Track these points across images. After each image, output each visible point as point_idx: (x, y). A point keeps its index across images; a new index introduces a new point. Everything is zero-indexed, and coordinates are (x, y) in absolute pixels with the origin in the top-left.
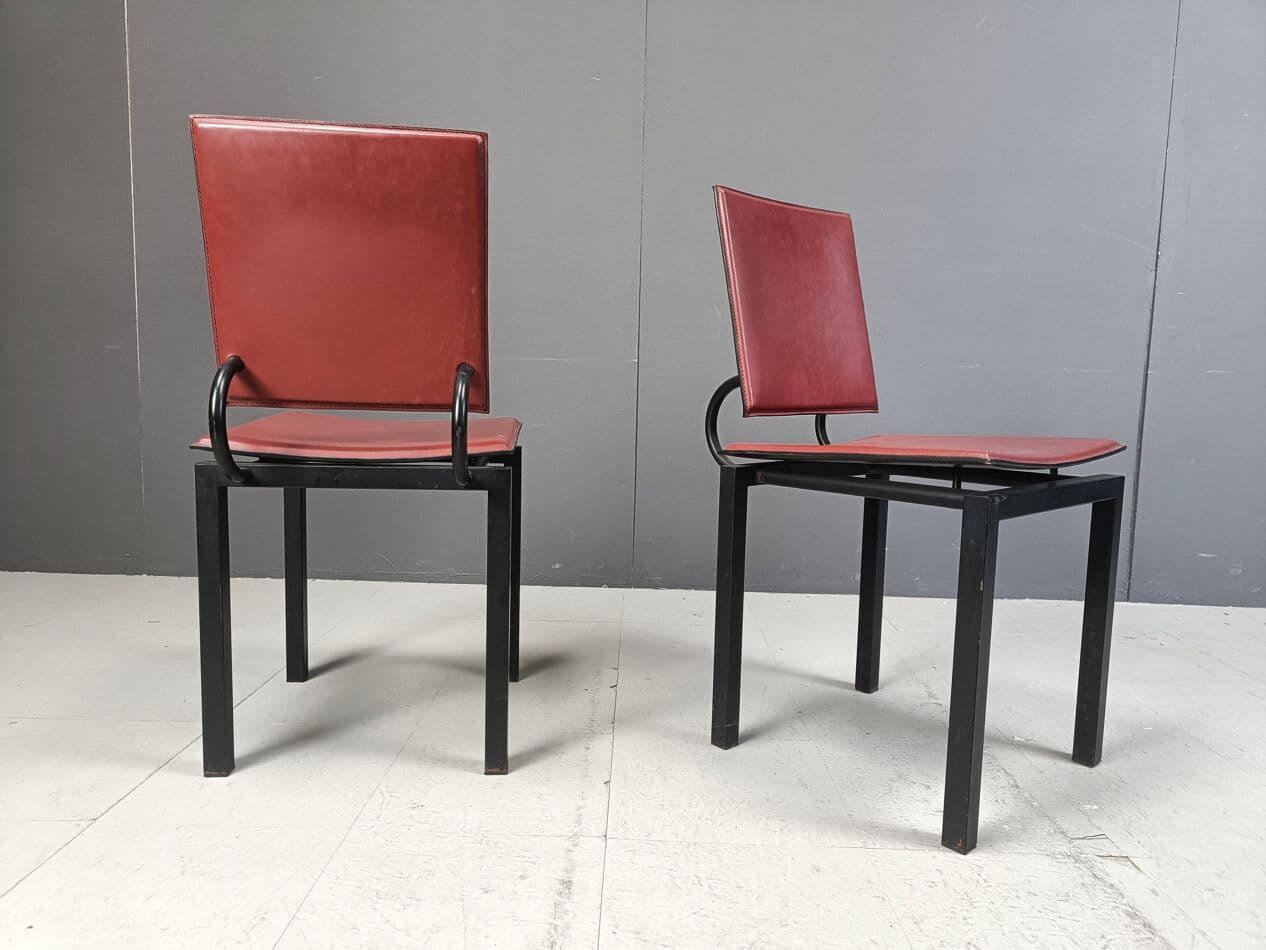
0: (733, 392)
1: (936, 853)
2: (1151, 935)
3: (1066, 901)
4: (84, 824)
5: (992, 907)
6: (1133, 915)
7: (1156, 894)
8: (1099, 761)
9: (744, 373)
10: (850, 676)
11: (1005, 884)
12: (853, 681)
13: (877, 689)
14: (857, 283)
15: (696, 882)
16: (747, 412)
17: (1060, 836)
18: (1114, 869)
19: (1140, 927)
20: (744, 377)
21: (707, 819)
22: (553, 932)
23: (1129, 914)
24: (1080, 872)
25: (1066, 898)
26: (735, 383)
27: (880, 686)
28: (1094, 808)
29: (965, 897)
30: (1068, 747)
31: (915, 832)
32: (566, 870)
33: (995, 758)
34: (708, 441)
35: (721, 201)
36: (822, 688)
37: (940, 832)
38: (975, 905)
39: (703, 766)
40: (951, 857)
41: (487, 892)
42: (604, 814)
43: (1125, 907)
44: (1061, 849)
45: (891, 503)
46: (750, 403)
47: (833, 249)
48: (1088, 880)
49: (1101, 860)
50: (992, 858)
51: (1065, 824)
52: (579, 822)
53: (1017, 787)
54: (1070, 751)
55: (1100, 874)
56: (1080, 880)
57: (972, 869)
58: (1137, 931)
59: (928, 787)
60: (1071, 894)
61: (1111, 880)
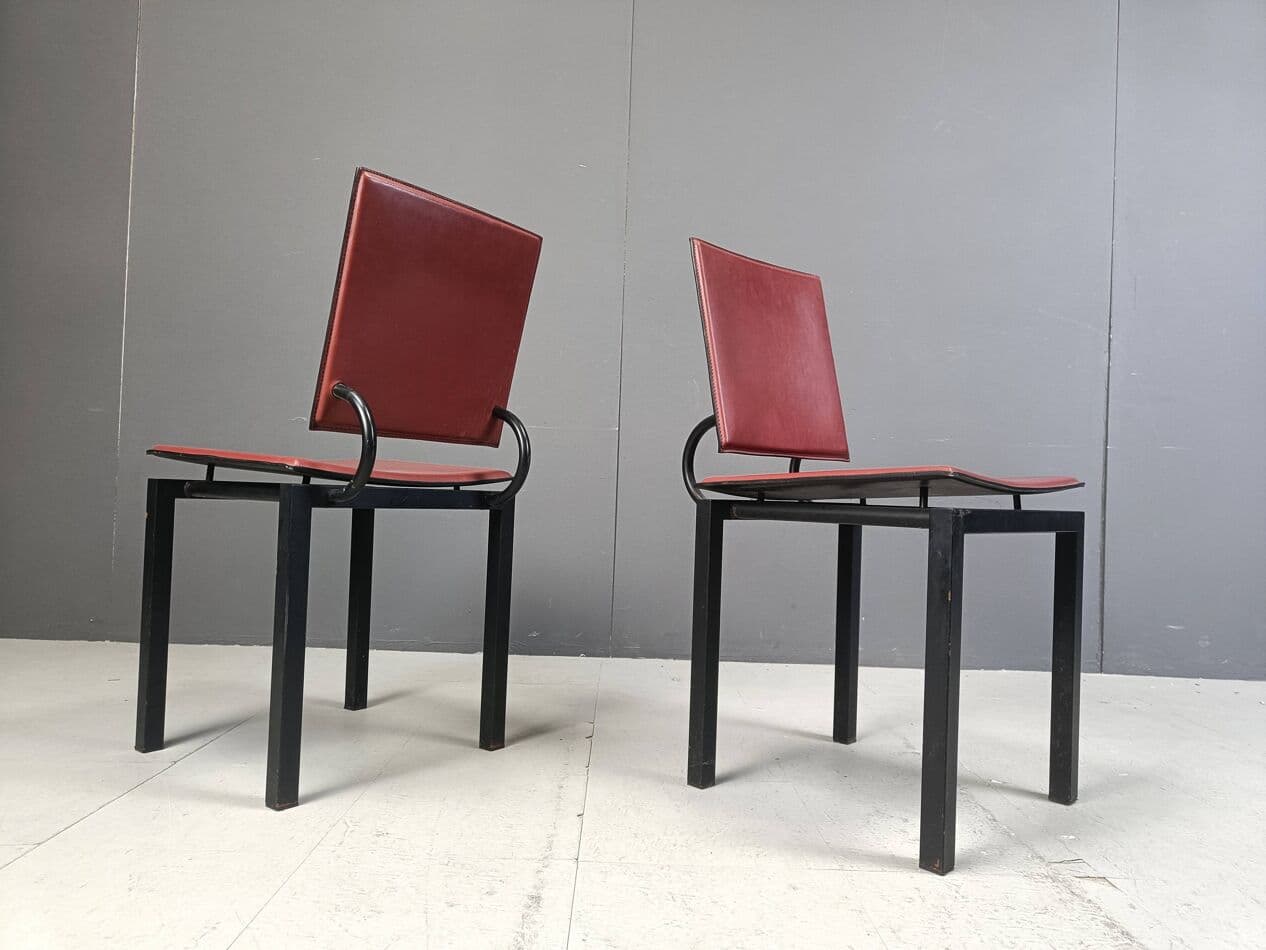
0: (709, 431)
1: (915, 875)
2: (1128, 941)
3: (1045, 913)
4: (26, 848)
5: (970, 919)
6: (1111, 925)
7: (1134, 908)
8: (1075, 799)
9: (719, 410)
10: (828, 728)
11: (983, 900)
12: (832, 735)
13: (855, 741)
14: (827, 338)
15: (670, 897)
16: (723, 448)
17: (1038, 861)
18: (1092, 889)
19: (1119, 935)
20: (720, 418)
21: (682, 846)
22: (520, 939)
23: (1107, 925)
24: (1058, 890)
25: (1045, 910)
26: (710, 422)
27: (857, 738)
28: (1071, 837)
29: (943, 910)
30: (1044, 787)
31: (893, 857)
32: (535, 887)
33: (972, 797)
34: (685, 480)
35: (697, 252)
36: (799, 740)
37: (918, 857)
38: (954, 917)
39: (678, 803)
40: (929, 879)
41: (452, 906)
42: (577, 842)
43: (1103, 919)
44: (1039, 871)
45: (865, 528)
46: (726, 439)
47: (804, 307)
48: (1066, 896)
49: (1078, 880)
50: (970, 878)
51: (1042, 851)
52: (550, 847)
53: (995, 820)
54: (1047, 791)
55: (1077, 891)
56: (1058, 897)
57: (949, 887)
58: (1116, 939)
59: (906, 820)
60: (1049, 908)
61: (1089, 896)
